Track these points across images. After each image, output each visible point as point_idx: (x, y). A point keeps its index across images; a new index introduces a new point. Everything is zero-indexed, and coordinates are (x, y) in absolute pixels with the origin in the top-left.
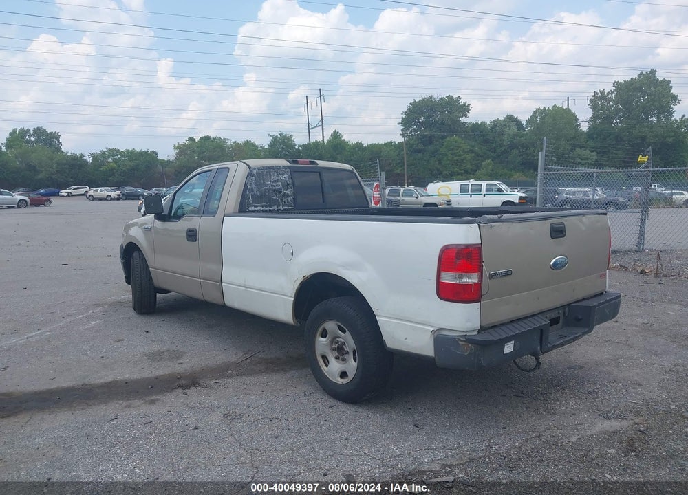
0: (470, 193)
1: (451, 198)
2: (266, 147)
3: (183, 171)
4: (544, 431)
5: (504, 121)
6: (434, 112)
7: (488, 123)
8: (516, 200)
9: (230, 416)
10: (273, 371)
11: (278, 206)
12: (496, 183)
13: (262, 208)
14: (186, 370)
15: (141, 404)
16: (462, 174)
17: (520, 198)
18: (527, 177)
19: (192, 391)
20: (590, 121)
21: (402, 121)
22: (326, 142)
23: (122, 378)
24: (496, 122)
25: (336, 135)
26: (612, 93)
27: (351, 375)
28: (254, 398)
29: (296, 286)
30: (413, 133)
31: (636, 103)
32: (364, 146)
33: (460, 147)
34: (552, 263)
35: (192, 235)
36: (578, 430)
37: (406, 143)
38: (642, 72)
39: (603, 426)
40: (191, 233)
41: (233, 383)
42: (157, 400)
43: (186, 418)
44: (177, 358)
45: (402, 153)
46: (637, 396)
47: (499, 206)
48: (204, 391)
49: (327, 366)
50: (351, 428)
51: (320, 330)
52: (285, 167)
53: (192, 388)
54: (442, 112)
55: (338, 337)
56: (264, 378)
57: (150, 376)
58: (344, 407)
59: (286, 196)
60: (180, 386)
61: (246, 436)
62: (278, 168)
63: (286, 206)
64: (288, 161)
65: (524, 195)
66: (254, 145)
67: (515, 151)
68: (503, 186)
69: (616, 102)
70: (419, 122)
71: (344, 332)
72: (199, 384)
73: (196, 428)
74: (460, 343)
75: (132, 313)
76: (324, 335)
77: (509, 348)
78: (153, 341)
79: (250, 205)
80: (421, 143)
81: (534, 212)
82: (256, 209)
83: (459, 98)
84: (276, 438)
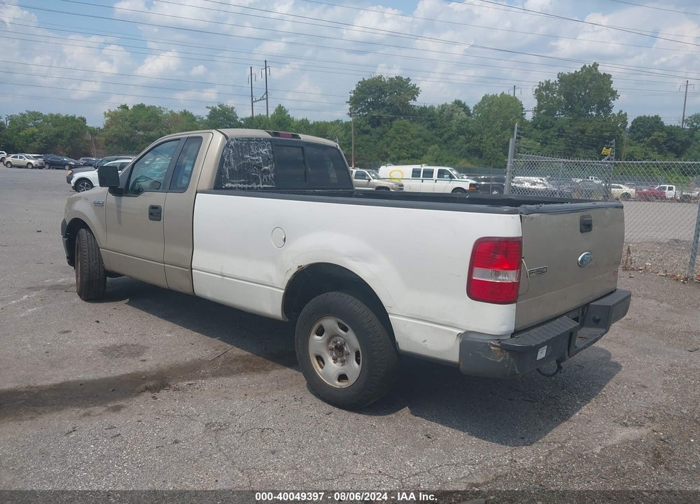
0: (421, 177)
1: (403, 182)
2: (206, 118)
3: (114, 141)
4: (565, 442)
5: (452, 106)
6: (383, 93)
7: (436, 107)
8: (466, 187)
9: (213, 426)
10: (253, 370)
11: (258, 184)
12: (448, 169)
13: (240, 186)
14: (151, 368)
15: (104, 411)
16: (409, 158)
17: (471, 185)
18: (472, 163)
19: (163, 394)
20: (535, 111)
21: (351, 100)
22: (270, 116)
23: (75, 379)
24: (444, 107)
25: (280, 110)
26: (556, 84)
27: (352, 379)
28: (238, 403)
29: (288, 277)
30: (361, 113)
31: (578, 96)
32: (310, 123)
33: (408, 131)
34: (580, 259)
35: (155, 212)
36: (599, 439)
37: (355, 122)
38: (585, 66)
39: (623, 434)
40: (154, 211)
41: (209, 384)
42: (123, 407)
43: (161, 429)
44: (138, 354)
45: (350, 133)
46: (646, 399)
47: (450, 192)
48: (177, 395)
49: (322, 368)
50: (357, 440)
51: (316, 327)
52: (266, 140)
53: (162, 391)
54: (391, 94)
55: (339, 336)
56: (245, 379)
57: (109, 375)
58: (344, 414)
59: (266, 172)
60: (147, 389)
61: (238, 452)
62: (258, 140)
63: (266, 184)
64: (268, 132)
65: (474, 182)
66: (191, 115)
67: (462, 138)
68: (454, 173)
69: (560, 93)
70: (367, 102)
71: (345, 330)
72: (170, 386)
73: (176, 442)
74: (492, 348)
75: (77, 299)
76: (320, 332)
77: (542, 354)
78: (105, 332)
79: (227, 182)
80: (368, 124)
81: (563, 203)
82: (233, 186)
83: (409, 79)
84: (273, 453)
